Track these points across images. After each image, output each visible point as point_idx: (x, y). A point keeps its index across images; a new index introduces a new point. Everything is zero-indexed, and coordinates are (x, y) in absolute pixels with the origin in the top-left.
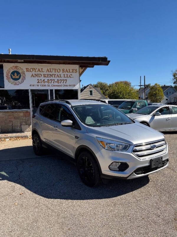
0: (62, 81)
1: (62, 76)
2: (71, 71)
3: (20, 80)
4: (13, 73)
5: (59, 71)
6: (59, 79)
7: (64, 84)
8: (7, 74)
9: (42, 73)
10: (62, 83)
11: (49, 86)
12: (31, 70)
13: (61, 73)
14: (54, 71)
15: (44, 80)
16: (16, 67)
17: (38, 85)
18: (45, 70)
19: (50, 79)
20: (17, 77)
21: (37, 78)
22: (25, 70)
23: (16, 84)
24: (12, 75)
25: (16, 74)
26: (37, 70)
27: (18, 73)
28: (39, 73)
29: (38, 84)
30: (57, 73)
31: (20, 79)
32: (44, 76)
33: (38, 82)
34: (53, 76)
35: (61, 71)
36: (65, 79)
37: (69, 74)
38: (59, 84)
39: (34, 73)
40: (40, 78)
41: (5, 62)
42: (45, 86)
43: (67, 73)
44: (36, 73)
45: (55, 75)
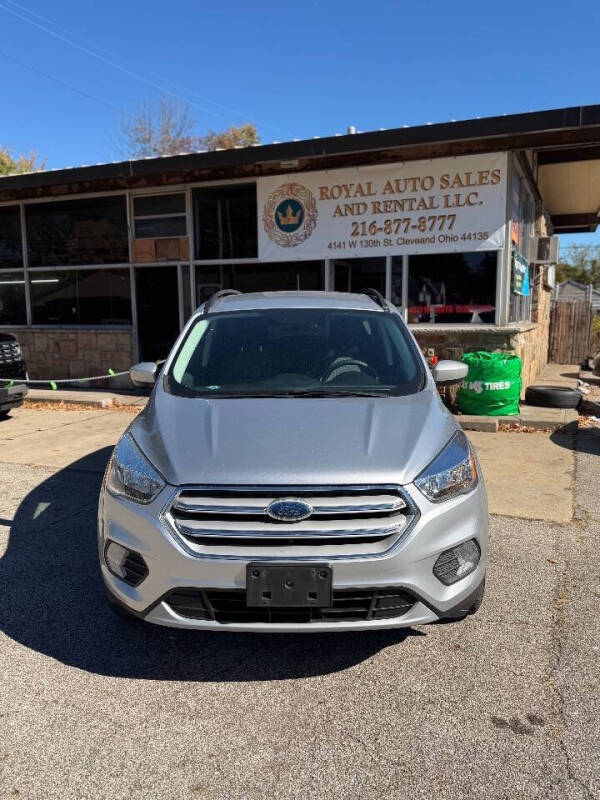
0: (438, 223)
1: (439, 201)
2: (475, 178)
3: (300, 231)
4: (282, 208)
5: (427, 184)
6: (427, 214)
7: (445, 231)
8: (267, 213)
9: (368, 200)
10: (436, 232)
11: (388, 242)
12: (336, 193)
13: (436, 191)
14: (410, 186)
15: (373, 224)
16: (291, 186)
17: (353, 245)
18: (379, 185)
19: (392, 216)
20: (293, 221)
21: (351, 219)
22: (316, 195)
23: (287, 245)
24: (280, 214)
25: (290, 211)
26: (352, 193)
27: (296, 206)
28: (360, 199)
29: (354, 239)
30: (420, 194)
31: (302, 227)
32: (376, 210)
33: (355, 233)
34: (407, 206)
35: (438, 183)
36: (447, 212)
37: (465, 192)
38: (428, 234)
39: (342, 201)
40: (359, 219)
41: (262, 174)
42: (376, 243)
43: (457, 190)
44: (349, 202)
45: (412, 200)
